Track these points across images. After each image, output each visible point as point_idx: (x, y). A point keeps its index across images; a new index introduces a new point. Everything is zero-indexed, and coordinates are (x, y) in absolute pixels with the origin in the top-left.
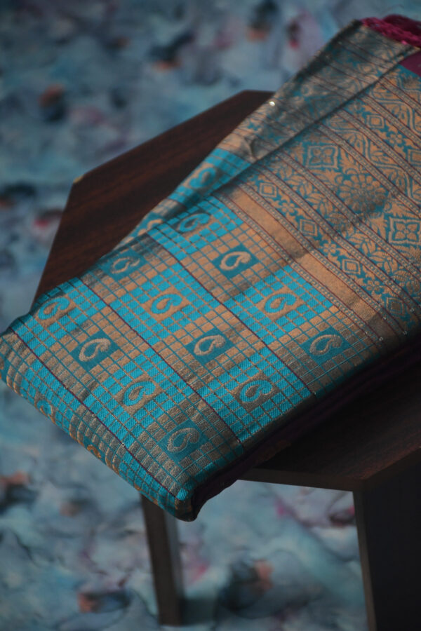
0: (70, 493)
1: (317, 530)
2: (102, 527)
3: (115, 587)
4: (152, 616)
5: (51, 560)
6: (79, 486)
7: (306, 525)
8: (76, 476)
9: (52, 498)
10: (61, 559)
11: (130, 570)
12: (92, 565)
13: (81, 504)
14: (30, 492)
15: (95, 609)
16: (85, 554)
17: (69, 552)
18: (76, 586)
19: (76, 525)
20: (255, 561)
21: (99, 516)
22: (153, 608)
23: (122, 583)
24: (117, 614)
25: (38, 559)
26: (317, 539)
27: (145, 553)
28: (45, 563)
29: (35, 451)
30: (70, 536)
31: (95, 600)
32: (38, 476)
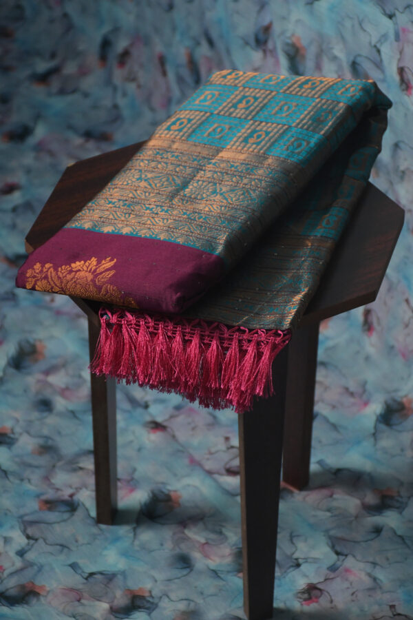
0: (41, 441)
1: (216, 476)
2: (60, 464)
3: (66, 498)
4: (93, 518)
5: (22, 480)
6: (47, 438)
7: (210, 473)
8: (45, 432)
9: (27, 443)
10: (29, 481)
11: (78, 489)
12: (51, 485)
13: (47, 449)
14: (12, 439)
15: (50, 509)
16: (47, 478)
17: (36, 477)
18: (38, 496)
19: (44, 460)
20: (169, 491)
21: (60, 458)
22: (93, 513)
23: (71, 496)
24: (66, 516)
25: (11, 478)
26: (215, 481)
27: (91, 481)
28: (17, 481)
29: (17, 415)
30: (37, 467)
31: (50, 505)
32: (18, 430)
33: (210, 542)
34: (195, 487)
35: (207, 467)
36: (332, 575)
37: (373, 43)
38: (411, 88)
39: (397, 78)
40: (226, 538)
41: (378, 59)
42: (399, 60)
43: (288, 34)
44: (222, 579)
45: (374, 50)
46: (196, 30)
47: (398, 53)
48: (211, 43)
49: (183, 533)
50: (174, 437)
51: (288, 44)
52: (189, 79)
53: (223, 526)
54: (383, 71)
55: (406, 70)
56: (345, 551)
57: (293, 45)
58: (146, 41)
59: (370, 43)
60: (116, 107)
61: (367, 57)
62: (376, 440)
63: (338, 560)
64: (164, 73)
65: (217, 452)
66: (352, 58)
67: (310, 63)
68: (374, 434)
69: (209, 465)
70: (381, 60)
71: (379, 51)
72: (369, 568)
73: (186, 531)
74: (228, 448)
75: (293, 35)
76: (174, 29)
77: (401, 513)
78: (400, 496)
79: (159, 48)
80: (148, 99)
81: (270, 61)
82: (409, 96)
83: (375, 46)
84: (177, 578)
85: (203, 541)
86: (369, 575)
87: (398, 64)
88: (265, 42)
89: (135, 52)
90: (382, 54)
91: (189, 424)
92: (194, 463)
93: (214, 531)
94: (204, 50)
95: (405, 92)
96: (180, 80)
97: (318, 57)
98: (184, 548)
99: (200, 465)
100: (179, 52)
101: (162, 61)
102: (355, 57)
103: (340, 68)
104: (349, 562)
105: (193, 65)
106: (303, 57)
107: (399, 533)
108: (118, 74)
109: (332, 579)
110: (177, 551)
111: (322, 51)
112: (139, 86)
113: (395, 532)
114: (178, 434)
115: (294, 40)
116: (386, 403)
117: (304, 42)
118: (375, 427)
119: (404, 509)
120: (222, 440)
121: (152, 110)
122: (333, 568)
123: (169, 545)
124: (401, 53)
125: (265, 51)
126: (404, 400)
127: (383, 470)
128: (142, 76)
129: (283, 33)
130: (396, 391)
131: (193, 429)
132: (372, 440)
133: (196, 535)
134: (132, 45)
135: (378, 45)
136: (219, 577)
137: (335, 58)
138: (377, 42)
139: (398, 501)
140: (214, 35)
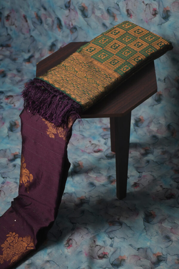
33: (97, 176)
34: (86, 159)
35: (87, 152)
36: (140, 179)
37: (115, 3)
38: (132, 16)
39: (126, 13)
40: (102, 174)
41: (118, 7)
42: (126, 7)
43: (80, 3)
44: (106, 187)
45: (116, 5)
46: (38, 5)
47: (126, 5)
48: (45, 9)
49: (88, 175)
50: (72, 144)
51: (80, 6)
52: (37, 22)
53: (100, 171)
54: (120, 12)
55: (129, 10)
56: (141, 171)
57: (82, 7)
58: (17, 11)
59: (114, 2)
60: (8, 34)
61: (113, 8)
62: (136, 132)
63: (140, 174)
64: (27, 21)
65: (88, 147)
66: (107, 8)
67: (89, 12)
68: (135, 131)
69: (88, 151)
70: (119, 8)
71: (118, 5)
72: (150, 173)
73: (89, 174)
74: (92, 145)
75: (82, 3)
76: (29, 6)
77: (153, 154)
78: (150, 149)
79: (23, 13)
80: (21, 30)
81: (73, 13)
82: (131, 18)
83: (116, 3)
84: (92, 190)
85: (96, 177)
86: (151, 175)
87: (126, 8)
88: (69, 7)
89: (12, 15)
90: (119, 5)
91: (76, 139)
92: (83, 151)
93: (98, 173)
94: (42, 11)
95: (129, 17)
96: (34, 23)
97: (93, 9)
98: (91, 180)
99: (85, 152)
100: (32, 13)
101: (25, 17)
102: (108, 8)
103: (102, 12)
104: (144, 174)
105: (38, 17)
106: (87, 10)
107: (155, 161)
108: (7, 24)
109: (141, 180)
110: (89, 182)
111: (94, 7)
112: (16, 27)
113: (154, 161)
114: (73, 143)
115: (82, 5)
116: (135, 119)
117: (86, 5)
118: (134, 128)
119: (153, 153)
120: (89, 142)
121: (23, 34)
122: (140, 177)
123: (85, 180)
124: (127, 4)
125: (69, 10)
126: (140, 117)
127: (142, 141)
128: (17, 23)
129: (78, 3)
130: (136, 115)
131: (78, 140)
132: (135, 132)
133: (92, 175)
134: (10, 13)
135: (117, 3)
136: (105, 186)
137: (100, 9)
138: (117, 2)
139: (150, 151)
140: (47, 6)
